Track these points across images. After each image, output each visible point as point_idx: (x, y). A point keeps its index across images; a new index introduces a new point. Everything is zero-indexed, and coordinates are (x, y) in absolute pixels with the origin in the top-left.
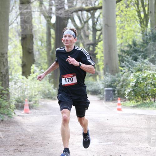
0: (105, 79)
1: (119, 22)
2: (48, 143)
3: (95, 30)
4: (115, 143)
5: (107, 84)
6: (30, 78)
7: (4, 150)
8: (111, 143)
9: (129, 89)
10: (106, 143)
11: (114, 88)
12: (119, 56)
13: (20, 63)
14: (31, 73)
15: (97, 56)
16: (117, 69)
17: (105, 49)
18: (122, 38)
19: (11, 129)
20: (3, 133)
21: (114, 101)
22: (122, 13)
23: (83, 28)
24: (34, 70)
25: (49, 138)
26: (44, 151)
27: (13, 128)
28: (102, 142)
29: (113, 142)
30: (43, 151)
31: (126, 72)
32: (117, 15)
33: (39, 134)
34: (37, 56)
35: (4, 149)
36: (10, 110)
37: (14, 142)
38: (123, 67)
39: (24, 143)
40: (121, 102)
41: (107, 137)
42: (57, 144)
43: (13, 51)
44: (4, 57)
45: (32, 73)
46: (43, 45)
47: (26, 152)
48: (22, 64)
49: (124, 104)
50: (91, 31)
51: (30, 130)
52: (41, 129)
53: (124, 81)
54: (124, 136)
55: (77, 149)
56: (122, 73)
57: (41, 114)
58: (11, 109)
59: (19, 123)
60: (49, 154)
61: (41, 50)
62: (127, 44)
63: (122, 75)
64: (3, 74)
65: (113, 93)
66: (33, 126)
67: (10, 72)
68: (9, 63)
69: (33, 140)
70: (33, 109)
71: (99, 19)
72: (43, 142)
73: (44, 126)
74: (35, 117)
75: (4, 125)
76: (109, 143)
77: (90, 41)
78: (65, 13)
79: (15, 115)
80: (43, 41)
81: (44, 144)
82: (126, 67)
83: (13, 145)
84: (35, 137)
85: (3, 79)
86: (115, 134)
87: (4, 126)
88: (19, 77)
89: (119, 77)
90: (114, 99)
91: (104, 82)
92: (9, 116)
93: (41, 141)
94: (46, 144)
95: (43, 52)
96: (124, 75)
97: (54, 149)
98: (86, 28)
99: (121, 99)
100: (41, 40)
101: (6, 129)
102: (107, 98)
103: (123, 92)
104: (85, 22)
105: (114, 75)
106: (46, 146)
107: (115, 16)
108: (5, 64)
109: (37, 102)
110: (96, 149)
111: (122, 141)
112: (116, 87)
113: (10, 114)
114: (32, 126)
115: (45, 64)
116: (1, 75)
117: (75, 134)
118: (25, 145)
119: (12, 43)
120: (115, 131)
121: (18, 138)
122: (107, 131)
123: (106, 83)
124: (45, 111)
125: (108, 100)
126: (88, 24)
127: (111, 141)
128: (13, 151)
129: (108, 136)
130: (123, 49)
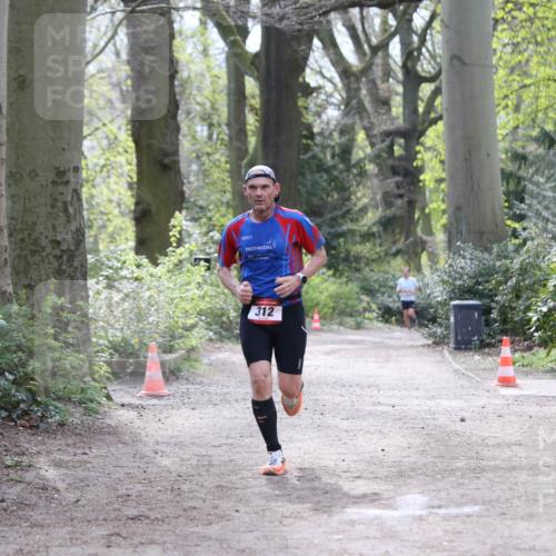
0: (451, 265)
1: (505, 46)
2: (237, 511)
3: (412, 79)
4: (488, 510)
5: (458, 283)
6: (167, 262)
7: (68, 536)
8: (476, 508)
9: (545, 303)
10: (454, 511)
11: (486, 301)
12: (507, 176)
13: (128, 207)
14: (170, 245)
15: (422, 177)
16: (497, 226)
17: (452, 151)
18: (517, 109)
19: (96, 457)
20: (63, 471)
21: (487, 350)
22: (515, 13)
23: (366, 70)
24: (180, 233)
25: (238, 492)
26: (221, 541)
27: (103, 452)
28: (440, 507)
29: (483, 504)
30: (216, 539)
31: (533, 239)
32: (496, 21)
33: (200, 475)
34: (192, 179)
35: (69, 533)
36: (92, 383)
37: (107, 508)
38: (520, 218)
39: (143, 509)
40: (514, 351)
41: (459, 484)
42: (267, 513)
43: (102, 162)
44: (68, 182)
45: (174, 244)
46: (215, 136)
47: (152, 542)
48: (135, 212)
49: (526, 362)
50: (398, 82)
51: (166, 462)
52: (210, 456)
53: (523, 271)
54: (523, 483)
55: (344, 531)
56: (517, 241)
57: (210, 401)
58: (94, 380)
59: (125, 434)
60: (238, 550)
61: (208, 154)
62: (535, 133)
63: (518, 249)
64: (64, 247)
65: (483, 318)
66: (180, 444)
67: (89, 240)
68: (85, 206)
69: (178, 498)
70: (178, 378)
71: (428, 37)
72: (216, 507)
73: (220, 446)
74: (185, 411)
75: (70, 441)
76: (468, 509)
77: (393, 119)
78: (299, 15)
79: (111, 403)
80: (215, 122)
81: (222, 513)
82: (534, 220)
83: (101, 518)
84: (185, 487)
85: (64, 267)
86: (490, 475)
87: (68, 445)
88: (123, 259)
89: (506, 257)
90: (488, 341)
91: (450, 276)
92: (86, 408)
93: (208, 502)
94: (228, 513)
95: (216, 164)
96: (525, 249)
97: (256, 534)
98: (377, 71)
99: (512, 343)
100: (207, 119)
101: (76, 458)
102: (459, 338)
103: (521, 315)
104: (375, 50)
105: (488, 250)
106: (228, 520)
107: (492, 22)
108: (71, 210)
109: (193, 355)
110: (417, 533)
111: (516, 502)
112: (496, 295)
113: (92, 401)
114: (176, 444)
115: (223, 209)
116: (58, 252)
117: (339, 476)
118: (148, 518)
119: (97, 129)
120: (492, 463)
121: (123, 491)
122: (459, 465)
123: (455, 279)
124: (225, 390)
125: (463, 345)
126: (387, 55)
127: (474, 502)
128: (103, 541)
129: (466, 481)
130: (520, 150)
